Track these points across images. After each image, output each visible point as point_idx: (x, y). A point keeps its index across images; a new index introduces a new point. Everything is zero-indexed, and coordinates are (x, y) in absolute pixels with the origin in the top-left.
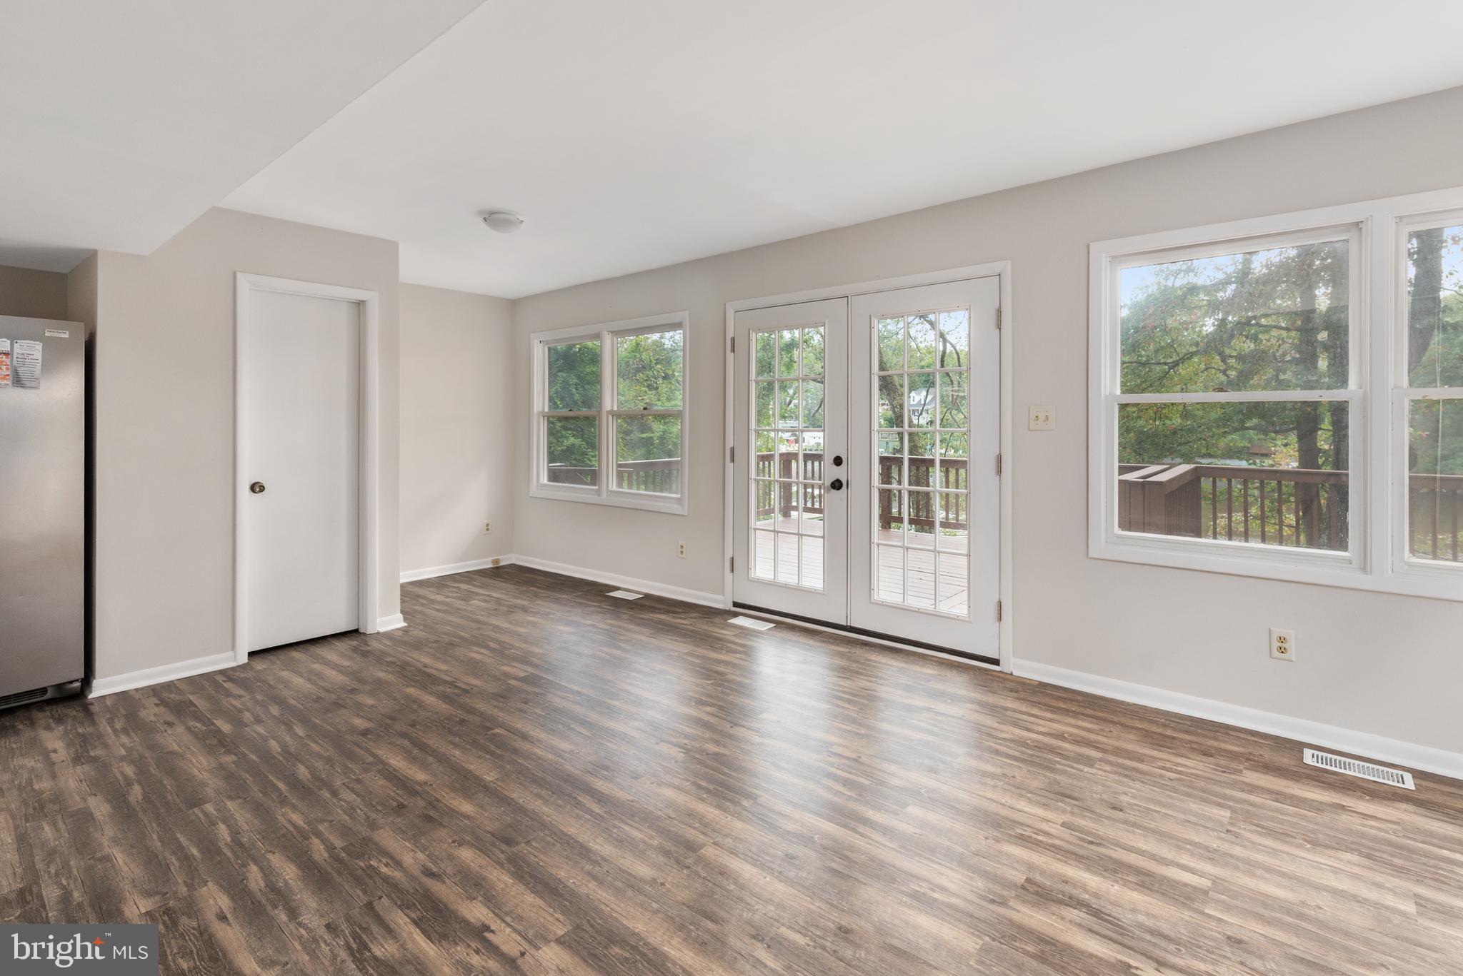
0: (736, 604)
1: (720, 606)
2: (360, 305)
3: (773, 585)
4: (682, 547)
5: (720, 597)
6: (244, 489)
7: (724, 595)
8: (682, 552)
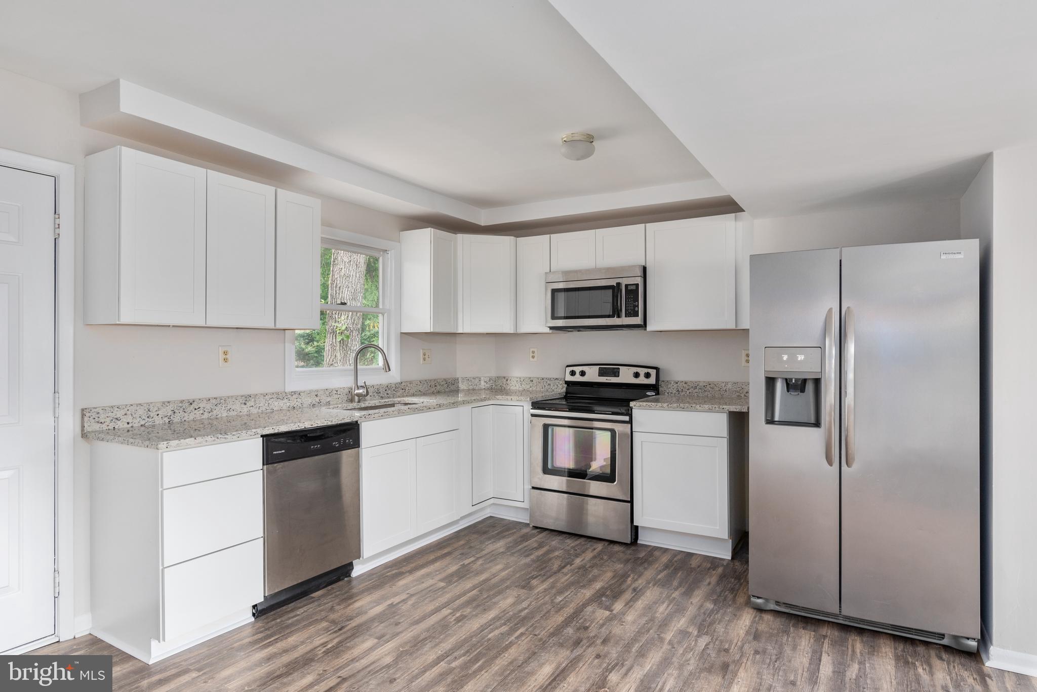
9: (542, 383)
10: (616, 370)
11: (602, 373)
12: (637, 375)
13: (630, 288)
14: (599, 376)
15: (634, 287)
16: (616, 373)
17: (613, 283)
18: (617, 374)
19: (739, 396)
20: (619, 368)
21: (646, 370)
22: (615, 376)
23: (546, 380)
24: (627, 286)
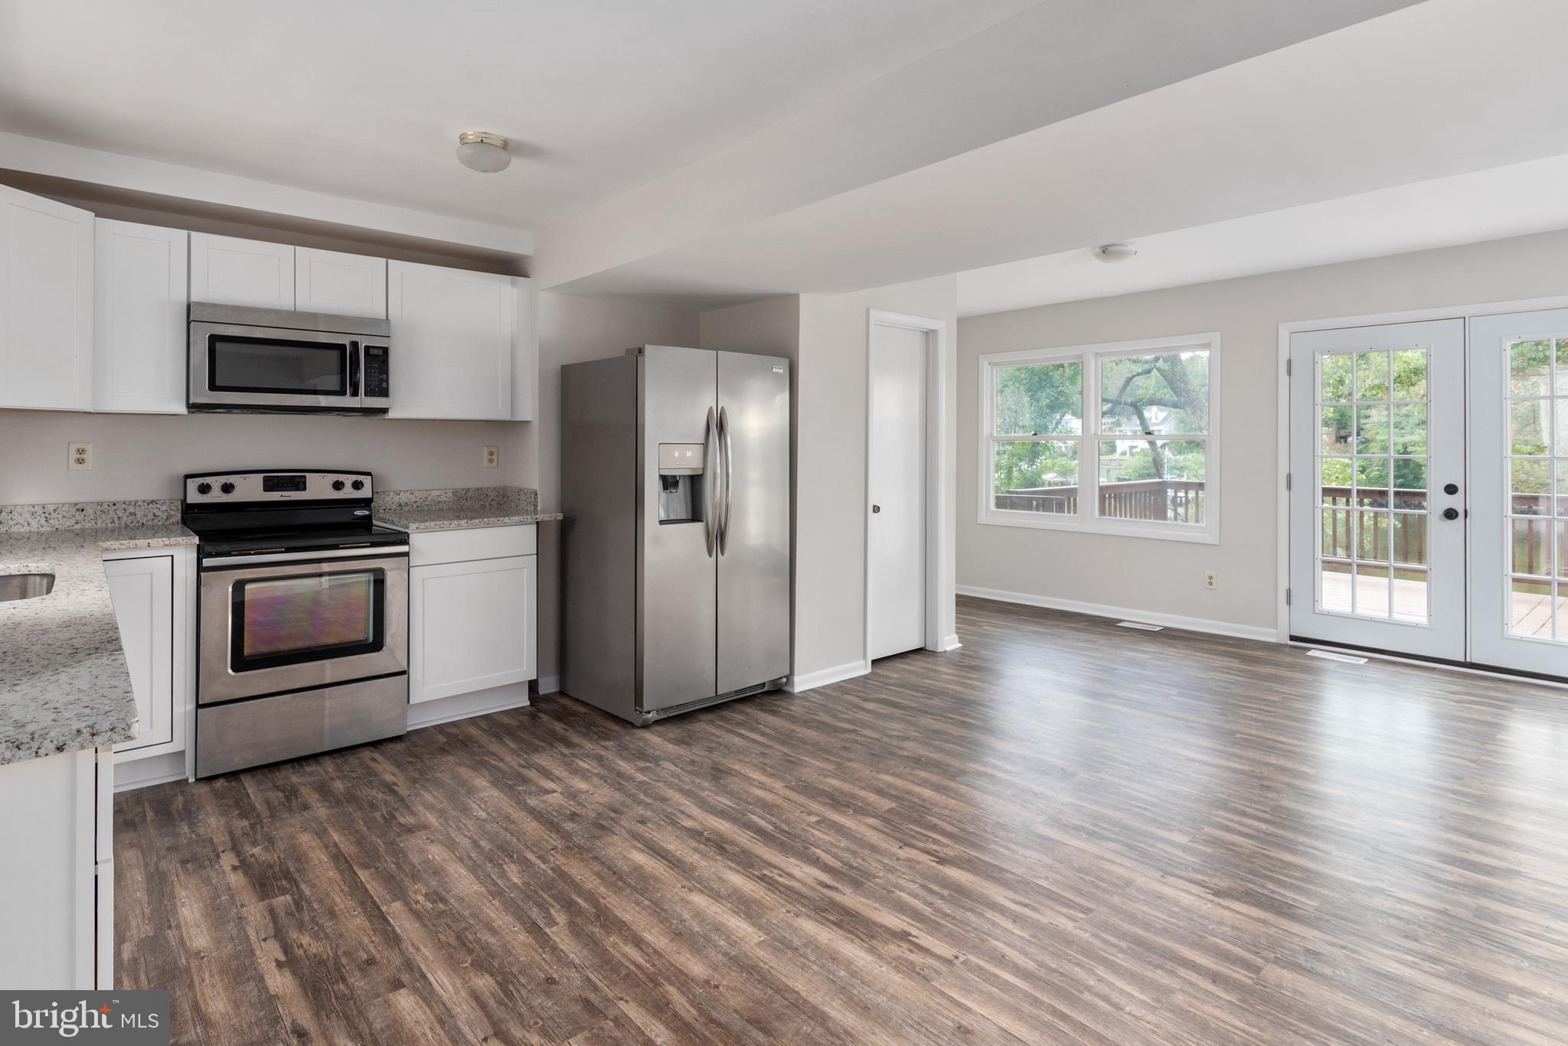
0: (1293, 638)
1: (1273, 640)
2: (929, 335)
3: (1352, 619)
4: (1211, 578)
5: (1274, 631)
6: (870, 509)
7: (1276, 628)
8: (1211, 584)
9: (112, 513)
10: (297, 480)
11: (270, 485)
12: (338, 486)
13: (372, 352)
14: (265, 490)
15: (380, 352)
16: (299, 484)
17: (346, 340)
18: (301, 486)
19: (483, 505)
20: (305, 476)
21: (354, 477)
22: (298, 489)
23: (124, 506)
24: (367, 348)
